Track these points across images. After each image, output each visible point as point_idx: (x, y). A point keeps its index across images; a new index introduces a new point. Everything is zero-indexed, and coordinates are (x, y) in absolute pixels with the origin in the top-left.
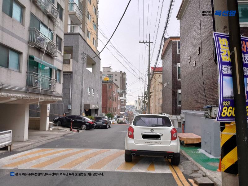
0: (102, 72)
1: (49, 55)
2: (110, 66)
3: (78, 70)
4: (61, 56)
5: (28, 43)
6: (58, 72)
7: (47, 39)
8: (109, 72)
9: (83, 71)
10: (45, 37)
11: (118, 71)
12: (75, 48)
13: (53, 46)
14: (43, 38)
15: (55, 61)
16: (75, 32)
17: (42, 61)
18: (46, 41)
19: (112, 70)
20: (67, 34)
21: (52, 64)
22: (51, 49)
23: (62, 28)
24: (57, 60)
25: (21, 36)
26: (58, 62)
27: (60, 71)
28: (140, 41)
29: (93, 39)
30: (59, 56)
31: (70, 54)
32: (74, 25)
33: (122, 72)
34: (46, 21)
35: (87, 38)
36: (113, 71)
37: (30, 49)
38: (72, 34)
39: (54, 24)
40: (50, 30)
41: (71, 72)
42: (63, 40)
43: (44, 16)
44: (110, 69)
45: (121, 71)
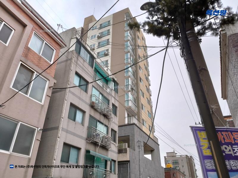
0: (167, 157)
1: (105, 148)
2: (174, 151)
3: (136, 159)
4: (116, 147)
5: (86, 139)
6: (113, 163)
7: (102, 133)
8: (174, 157)
9: (139, 159)
10: (101, 133)
11: (183, 156)
12: (132, 137)
13: (107, 139)
14: (98, 134)
15: (110, 152)
16: (132, 122)
17: (97, 153)
18: (101, 136)
19: (177, 155)
20: (124, 126)
21: (107, 156)
22: (106, 142)
23: (116, 122)
24: (111, 151)
25: (81, 134)
26: (113, 153)
27: (115, 161)
28: (196, 123)
29: (149, 126)
30: (114, 147)
31: (127, 144)
32: (130, 117)
33: (188, 157)
34: (102, 119)
35: (143, 126)
36: (178, 157)
37: (88, 144)
38: (129, 125)
39: (109, 121)
40: (105, 126)
41: (129, 161)
42: (117, 132)
43: (100, 115)
44: (175, 154)
45: (186, 155)
